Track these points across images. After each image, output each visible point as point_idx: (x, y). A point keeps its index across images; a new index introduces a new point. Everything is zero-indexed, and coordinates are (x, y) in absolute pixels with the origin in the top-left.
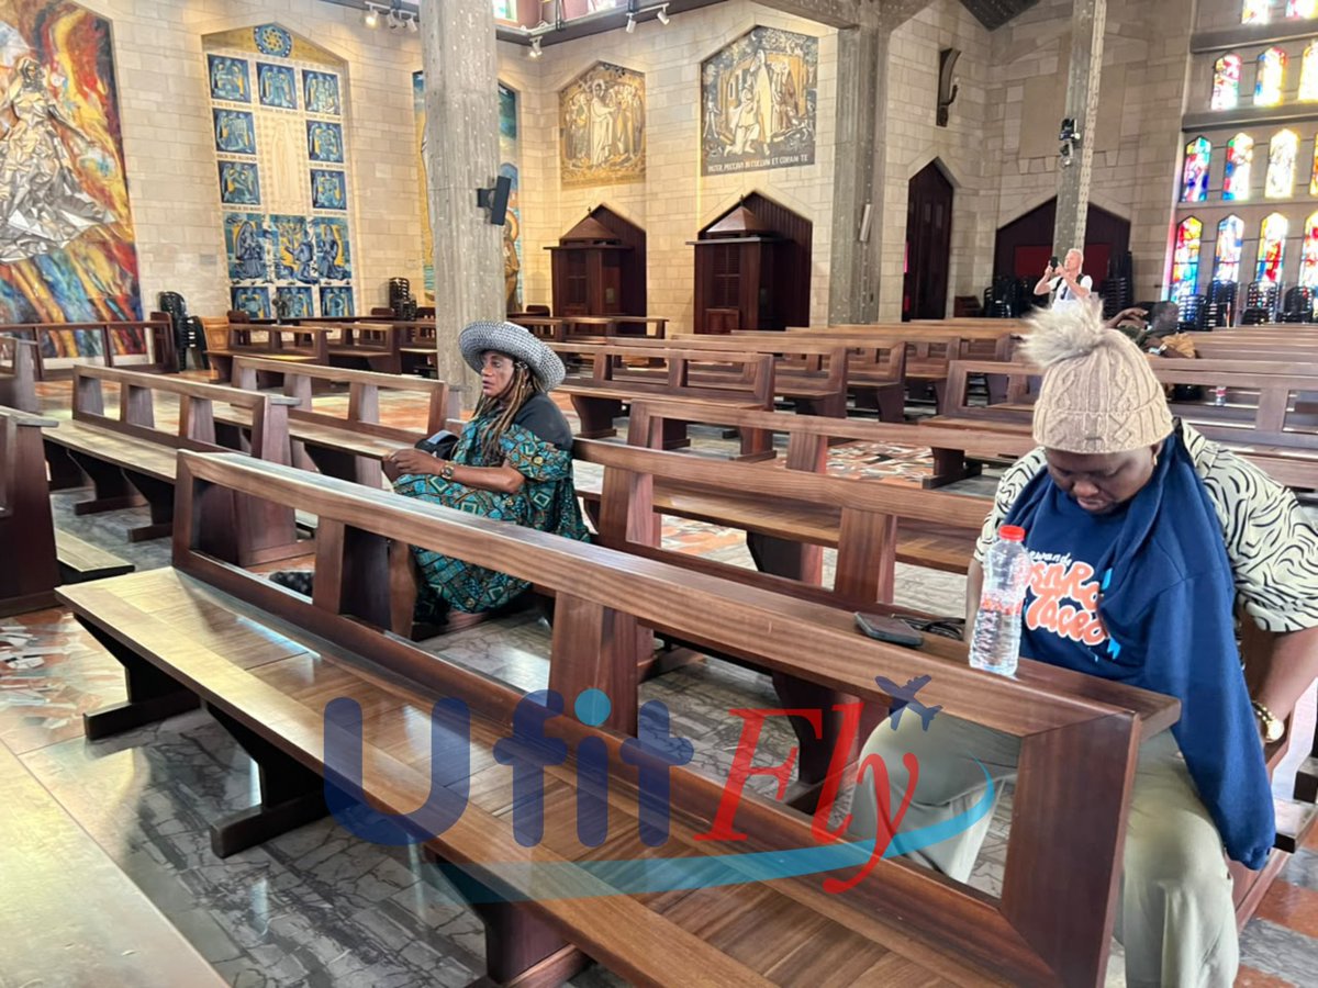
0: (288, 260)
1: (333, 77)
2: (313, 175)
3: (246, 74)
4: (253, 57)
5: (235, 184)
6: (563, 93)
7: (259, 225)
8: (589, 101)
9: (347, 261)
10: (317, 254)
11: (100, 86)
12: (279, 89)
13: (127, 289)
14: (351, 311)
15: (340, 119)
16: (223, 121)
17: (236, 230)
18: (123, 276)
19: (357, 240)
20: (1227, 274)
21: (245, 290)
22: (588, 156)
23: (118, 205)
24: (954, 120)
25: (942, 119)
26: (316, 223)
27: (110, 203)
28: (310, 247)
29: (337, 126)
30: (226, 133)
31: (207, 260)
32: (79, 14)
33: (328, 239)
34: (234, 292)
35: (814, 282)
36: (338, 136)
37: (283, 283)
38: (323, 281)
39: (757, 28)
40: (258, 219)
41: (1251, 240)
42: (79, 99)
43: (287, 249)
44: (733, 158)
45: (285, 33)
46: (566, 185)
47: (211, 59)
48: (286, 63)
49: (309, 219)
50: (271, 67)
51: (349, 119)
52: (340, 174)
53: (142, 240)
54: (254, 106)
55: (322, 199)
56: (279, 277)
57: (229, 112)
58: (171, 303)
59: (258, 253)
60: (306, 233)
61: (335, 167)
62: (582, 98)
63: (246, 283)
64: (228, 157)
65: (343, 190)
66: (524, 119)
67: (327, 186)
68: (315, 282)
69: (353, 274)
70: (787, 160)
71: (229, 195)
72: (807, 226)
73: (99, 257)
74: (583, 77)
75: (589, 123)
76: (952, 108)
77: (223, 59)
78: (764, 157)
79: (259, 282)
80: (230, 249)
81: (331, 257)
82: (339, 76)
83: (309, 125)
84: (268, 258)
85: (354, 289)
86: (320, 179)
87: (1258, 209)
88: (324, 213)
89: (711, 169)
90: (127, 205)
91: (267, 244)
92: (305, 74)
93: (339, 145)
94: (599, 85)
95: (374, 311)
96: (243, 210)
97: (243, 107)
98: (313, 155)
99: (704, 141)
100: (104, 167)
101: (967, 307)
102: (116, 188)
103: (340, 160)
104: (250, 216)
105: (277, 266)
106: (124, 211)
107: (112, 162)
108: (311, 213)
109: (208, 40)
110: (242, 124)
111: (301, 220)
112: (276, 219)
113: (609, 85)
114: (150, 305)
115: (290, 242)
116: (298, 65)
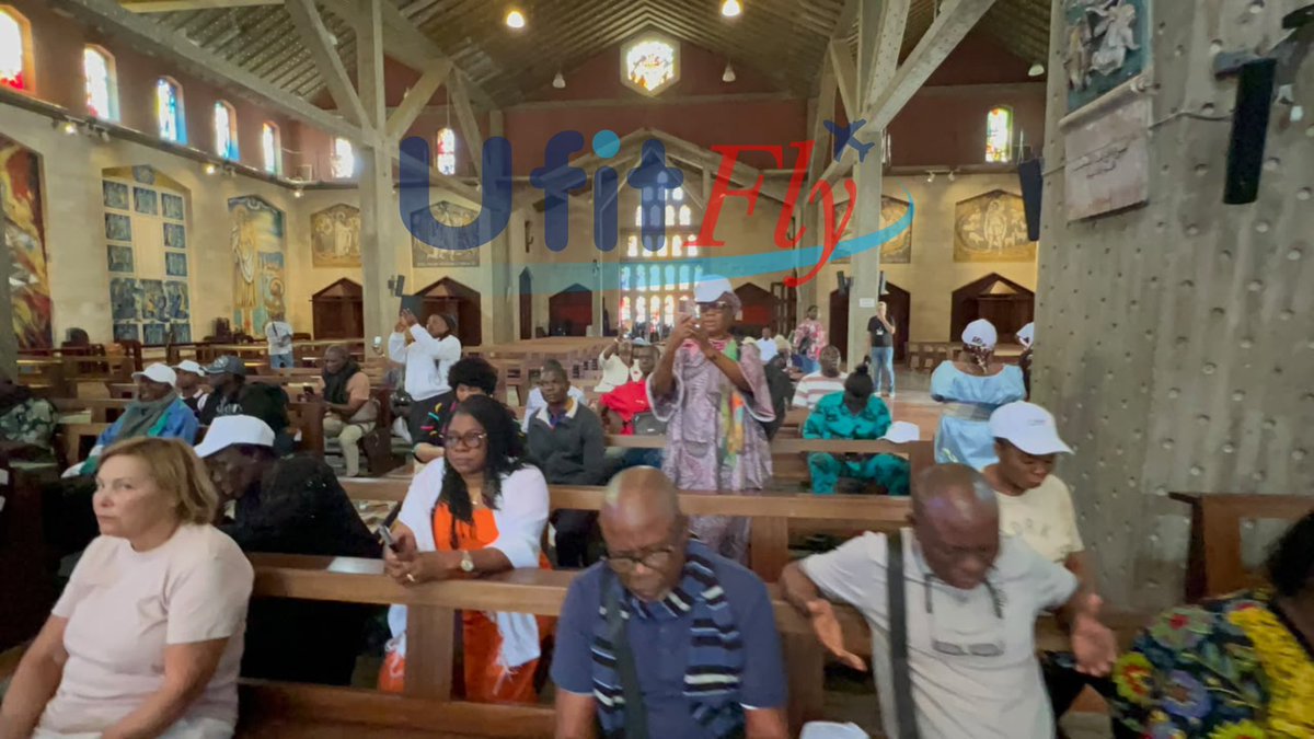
0: (150, 307)
1: (180, 198)
2: (167, 255)
3: (126, 193)
4: (132, 184)
5: (118, 260)
6: (314, 216)
7: (133, 285)
8: (333, 223)
9: (187, 308)
10: (169, 304)
11: (29, 194)
12: (147, 204)
13: (43, 327)
14: (189, 338)
15: (183, 223)
16: (111, 220)
17: (117, 289)
18: (40, 317)
19: (194, 295)
20: (641, 319)
21: (123, 326)
22: (334, 251)
23: (39, 271)
24: (531, 250)
25: (527, 250)
26: (168, 284)
27: (33, 270)
28: (165, 299)
29: (182, 227)
30: (113, 227)
31: (101, 307)
32: (16, 148)
33: (176, 295)
34: (116, 328)
35: (483, 320)
36: (182, 233)
37: (147, 321)
38: (172, 320)
39: (444, 203)
40: (132, 281)
41: (648, 306)
42: (15, 202)
43: (150, 300)
44: (432, 260)
45: (151, 170)
46: (316, 265)
47: (105, 184)
48: (151, 188)
49: (164, 281)
50: (142, 190)
51: (190, 223)
52: (183, 256)
53: (56, 293)
54: (131, 212)
55: (171, 269)
56: (144, 317)
57: (115, 215)
58: (78, 336)
59: (132, 302)
60: (162, 291)
61: (180, 251)
62: (328, 221)
63: (123, 322)
64: (115, 242)
65: (185, 264)
66: (289, 228)
67: (175, 263)
68: (167, 320)
69: (191, 316)
70: (464, 264)
71: (113, 267)
72: (478, 295)
73: (23, 305)
74: (330, 210)
75: (333, 234)
76: (531, 246)
77: (112, 183)
78: (450, 261)
79: (132, 321)
80: (113, 300)
81: (177, 303)
82: (183, 199)
83: (165, 225)
84: (138, 306)
85: (192, 325)
86: (171, 258)
87: (648, 295)
88: (173, 278)
89: (419, 264)
90: (45, 270)
91: (137, 297)
92: (163, 195)
93: (183, 239)
94: (341, 216)
95: (206, 338)
96: (123, 275)
97: (124, 213)
98: (167, 243)
99: (414, 251)
100: (30, 247)
101: (541, 333)
102: (38, 261)
103: (183, 246)
104: (127, 280)
105: (143, 311)
106: (42, 275)
107: (36, 244)
108: (165, 278)
109: (106, 172)
110: (122, 223)
111: (159, 283)
112: (143, 282)
113: (347, 217)
114: (60, 336)
115: (153, 296)
116: (159, 190)
